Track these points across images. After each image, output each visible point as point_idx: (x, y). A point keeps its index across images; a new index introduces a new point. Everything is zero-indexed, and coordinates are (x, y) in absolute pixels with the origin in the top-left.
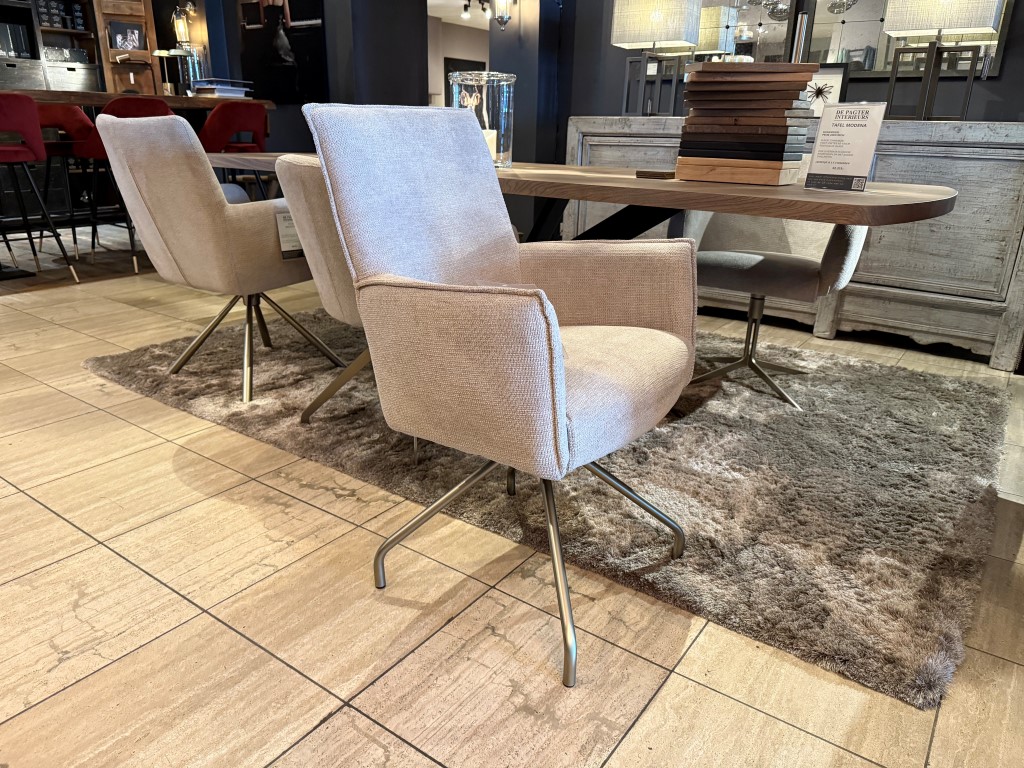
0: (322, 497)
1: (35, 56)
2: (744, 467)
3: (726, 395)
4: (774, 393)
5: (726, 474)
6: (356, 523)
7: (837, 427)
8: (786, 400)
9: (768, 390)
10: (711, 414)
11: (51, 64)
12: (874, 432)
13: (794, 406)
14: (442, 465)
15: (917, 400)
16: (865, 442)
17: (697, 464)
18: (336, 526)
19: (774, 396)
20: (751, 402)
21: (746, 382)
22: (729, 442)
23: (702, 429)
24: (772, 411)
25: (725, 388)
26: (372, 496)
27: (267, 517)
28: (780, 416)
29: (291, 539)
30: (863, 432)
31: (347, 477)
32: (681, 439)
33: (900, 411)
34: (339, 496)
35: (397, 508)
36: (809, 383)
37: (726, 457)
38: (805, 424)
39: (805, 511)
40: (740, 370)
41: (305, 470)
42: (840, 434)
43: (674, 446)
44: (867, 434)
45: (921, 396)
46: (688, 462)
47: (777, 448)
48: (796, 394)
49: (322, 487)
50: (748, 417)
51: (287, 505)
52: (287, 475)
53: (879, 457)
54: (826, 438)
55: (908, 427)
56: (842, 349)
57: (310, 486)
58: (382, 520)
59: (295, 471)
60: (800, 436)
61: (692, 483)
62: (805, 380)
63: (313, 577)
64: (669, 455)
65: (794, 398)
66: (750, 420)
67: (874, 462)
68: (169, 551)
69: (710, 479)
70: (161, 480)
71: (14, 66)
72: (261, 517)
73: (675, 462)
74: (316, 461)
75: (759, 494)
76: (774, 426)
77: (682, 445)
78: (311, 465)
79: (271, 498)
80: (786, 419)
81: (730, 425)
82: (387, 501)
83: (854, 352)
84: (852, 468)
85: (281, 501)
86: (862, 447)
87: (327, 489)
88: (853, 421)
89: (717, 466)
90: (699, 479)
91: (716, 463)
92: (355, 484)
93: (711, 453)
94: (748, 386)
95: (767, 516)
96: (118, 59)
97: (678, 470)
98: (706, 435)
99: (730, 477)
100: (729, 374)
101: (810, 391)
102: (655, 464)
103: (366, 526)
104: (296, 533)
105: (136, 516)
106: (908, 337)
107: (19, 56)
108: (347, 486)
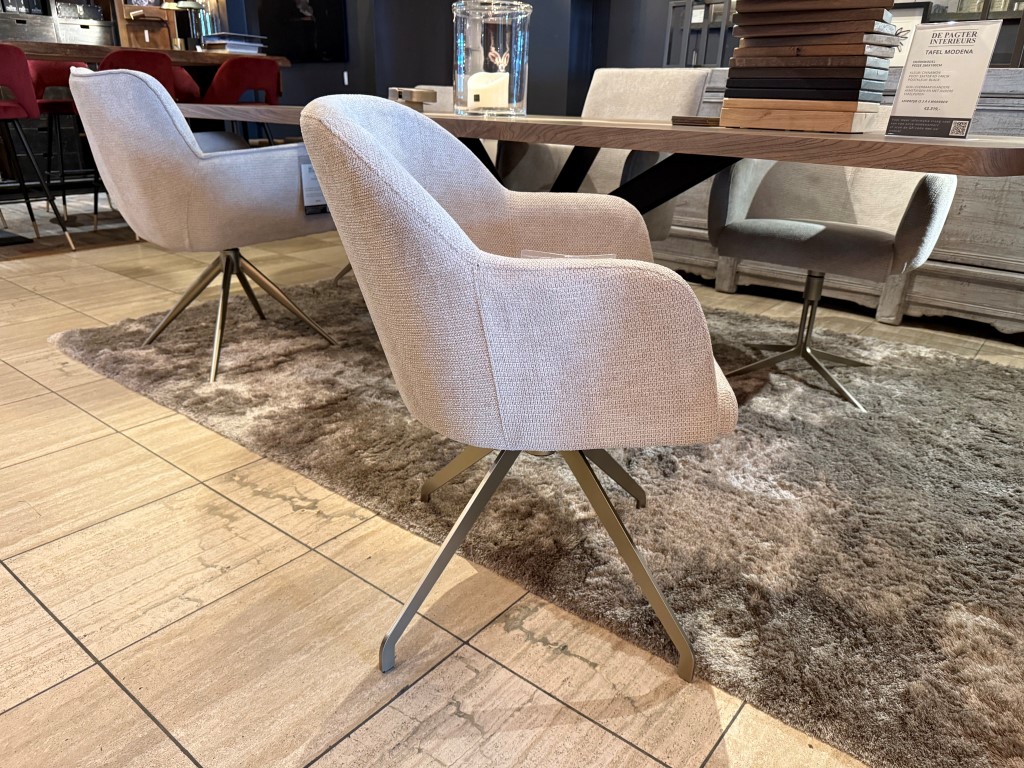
0: (277, 507)
1: (47, 12)
2: (795, 484)
3: (775, 391)
4: (832, 389)
5: (773, 494)
6: (310, 545)
7: (909, 434)
8: (846, 399)
9: (825, 385)
10: (755, 414)
11: (63, 21)
12: (954, 441)
13: (856, 406)
14: (426, 472)
15: (1005, 401)
16: (944, 453)
17: (737, 478)
18: (285, 548)
19: (832, 393)
20: (804, 400)
21: (799, 375)
22: (778, 451)
23: (745, 433)
24: (830, 412)
25: (773, 382)
26: (335, 510)
27: (206, 532)
28: (840, 419)
29: (228, 563)
30: (941, 441)
31: (311, 483)
32: (719, 445)
33: (985, 414)
34: (296, 508)
35: (363, 527)
36: (873, 377)
37: (773, 471)
38: (870, 428)
39: (872, 547)
40: (791, 361)
41: (264, 473)
42: (913, 443)
43: (710, 455)
44: (945, 443)
45: (1009, 396)
46: (725, 476)
47: (836, 460)
48: (858, 391)
49: (279, 496)
50: (800, 418)
51: (232, 518)
52: (242, 478)
53: (963, 473)
54: (895, 447)
55: (997, 435)
56: (910, 338)
57: (265, 494)
58: (343, 541)
59: (251, 473)
60: (864, 445)
61: (730, 504)
62: (868, 374)
63: (242, 619)
64: (702, 466)
65: (856, 395)
66: (803, 423)
67: (957, 481)
68: (78, 575)
69: (753, 500)
70: (95, 481)
71: (24, 22)
72: (199, 533)
73: (710, 476)
74: (279, 462)
75: (814, 521)
76: (832, 431)
77: (719, 452)
78: (272, 466)
79: (217, 508)
80: (846, 422)
81: (779, 428)
82: (353, 516)
83: (924, 341)
84: (928, 487)
85: (227, 513)
86: (940, 460)
87: (284, 498)
88: (928, 427)
89: (762, 482)
90: (739, 499)
91: (761, 477)
92: (319, 492)
93: (755, 464)
94: (801, 380)
95: (824, 553)
96: (132, 15)
97: (713, 486)
98: (749, 440)
99: (779, 498)
100: (778, 365)
101: (874, 387)
102: (685, 477)
103: (323, 550)
104: (236, 556)
105: (53, 526)
106: (989, 325)
107: (30, 12)
108: (310, 496)
